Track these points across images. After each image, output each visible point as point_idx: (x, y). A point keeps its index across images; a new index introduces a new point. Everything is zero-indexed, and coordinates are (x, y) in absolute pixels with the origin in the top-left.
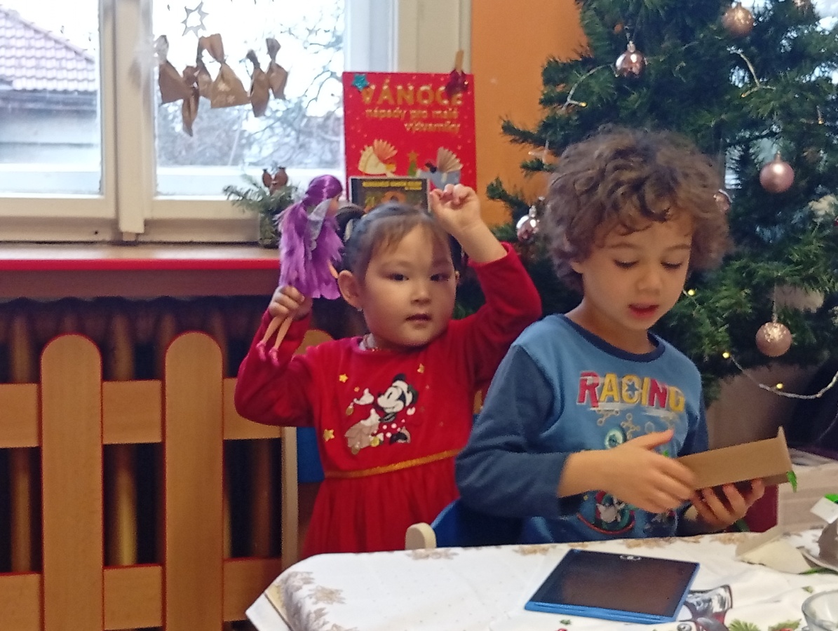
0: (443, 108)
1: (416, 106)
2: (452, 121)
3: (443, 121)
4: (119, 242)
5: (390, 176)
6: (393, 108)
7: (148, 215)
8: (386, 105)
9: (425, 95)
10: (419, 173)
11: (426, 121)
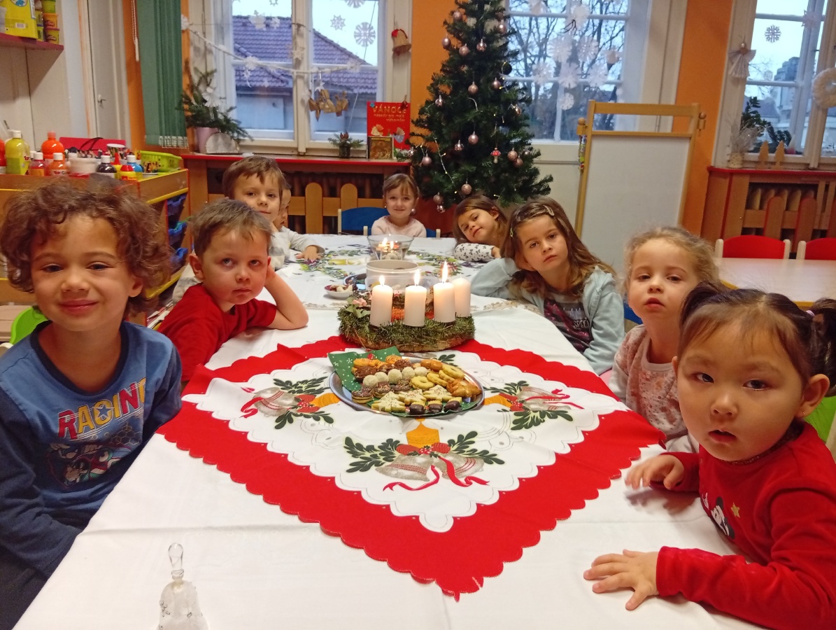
0: (399, 114)
1: (391, 113)
2: (402, 118)
3: (399, 118)
4: (299, 155)
5: (381, 136)
6: (383, 114)
7: (307, 147)
8: (381, 113)
9: (394, 110)
10: (391, 136)
11: (393, 118)
